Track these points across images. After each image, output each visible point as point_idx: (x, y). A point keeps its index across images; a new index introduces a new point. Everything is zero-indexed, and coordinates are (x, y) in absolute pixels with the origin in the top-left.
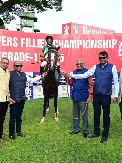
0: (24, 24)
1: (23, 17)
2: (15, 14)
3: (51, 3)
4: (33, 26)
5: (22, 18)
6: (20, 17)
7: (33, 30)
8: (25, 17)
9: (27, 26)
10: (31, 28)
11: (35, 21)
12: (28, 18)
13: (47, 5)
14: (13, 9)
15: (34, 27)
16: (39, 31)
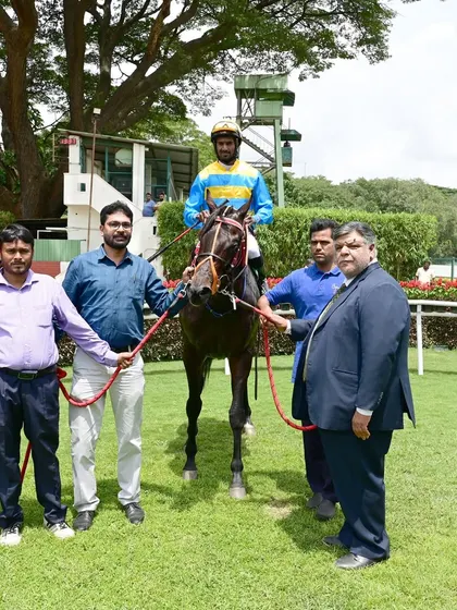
0: (249, 114)
1: (248, 90)
2: (225, 79)
3: (347, 37)
4: (277, 122)
5: (241, 93)
6: (236, 90)
7: (278, 132)
8: (253, 90)
9: (256, 121)
10: (272, 127)
11: (285, 104)
12: (264, 94)
13: (332, 45)
14: (220, 66)
15: (281, 124)
16: (297, 137)
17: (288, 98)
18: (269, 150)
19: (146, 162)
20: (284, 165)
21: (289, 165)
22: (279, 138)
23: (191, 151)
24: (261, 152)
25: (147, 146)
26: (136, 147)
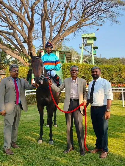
0: (85, 43)
1: (85, 37)
4: (92, 44)
6: (82, 38)
8: (86, 37)
9: (87, 45)
10: (91, 46)
12: (89, 38)
16: (97, 48)
17: (95, 39)
18: (90, 51)
19: (59, 55)
20: (94, 55)
21: (95, 55)
22: (92, 48)
23: (70, 52)
24: (88, 52)
25: (59, 51)
26: (57, 52)
